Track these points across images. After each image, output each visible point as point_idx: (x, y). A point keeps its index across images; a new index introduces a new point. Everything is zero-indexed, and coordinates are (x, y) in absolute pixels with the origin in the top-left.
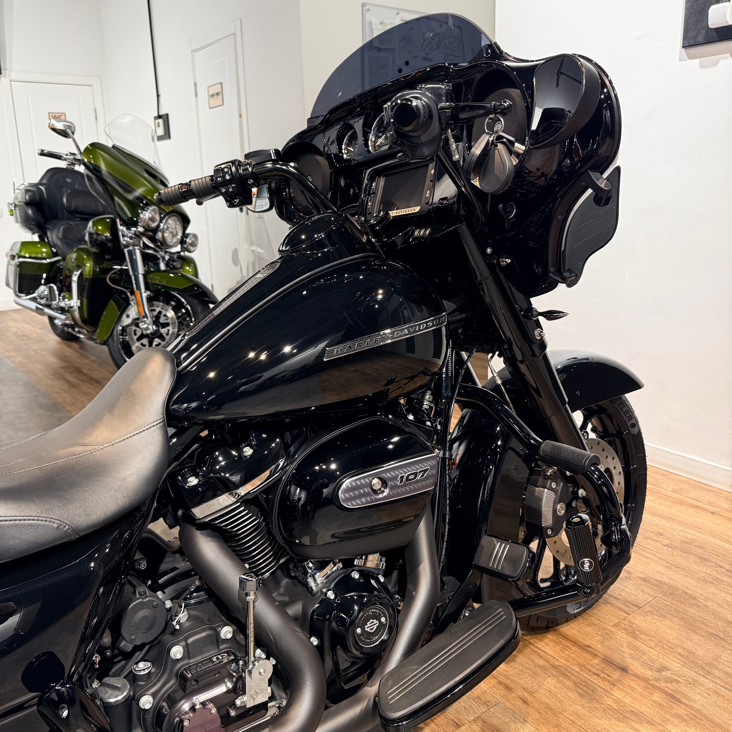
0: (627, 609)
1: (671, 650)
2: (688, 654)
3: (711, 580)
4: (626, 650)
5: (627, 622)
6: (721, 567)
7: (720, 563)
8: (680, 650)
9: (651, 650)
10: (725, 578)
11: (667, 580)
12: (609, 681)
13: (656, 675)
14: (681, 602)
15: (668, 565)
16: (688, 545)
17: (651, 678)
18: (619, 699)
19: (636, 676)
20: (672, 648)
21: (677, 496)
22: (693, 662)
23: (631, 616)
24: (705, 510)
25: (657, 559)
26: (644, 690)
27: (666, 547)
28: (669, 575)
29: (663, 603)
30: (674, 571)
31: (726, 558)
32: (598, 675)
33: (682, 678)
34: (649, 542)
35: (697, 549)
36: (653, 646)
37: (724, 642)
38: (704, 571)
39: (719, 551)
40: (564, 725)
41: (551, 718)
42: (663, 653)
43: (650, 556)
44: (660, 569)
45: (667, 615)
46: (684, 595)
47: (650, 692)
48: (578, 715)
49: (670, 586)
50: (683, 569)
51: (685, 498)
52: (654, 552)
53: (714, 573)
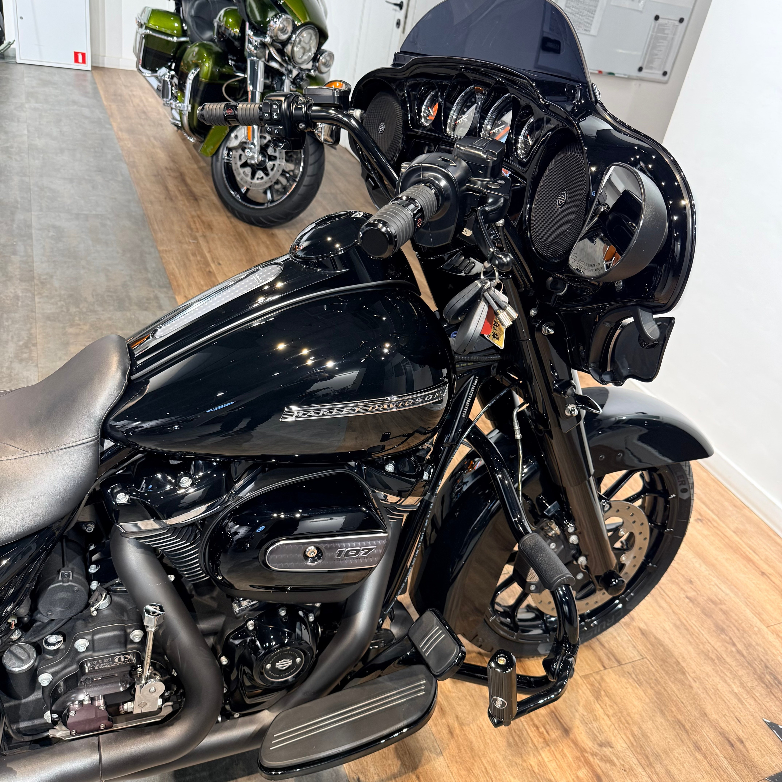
0: (606, 662)
1: (626, 725)
2: (641, 736)
3: (714, 657)
4: (581, 709)
5: (598, 677)
6: (734, 645)
7: (735, 640)
8: (635, 729)
9: (606, 718)
10: (729, 660)
11: (667, 642)
12: (544, 739)
13: (596, 748)
14: (667, 673)
15: (678, 623)
16: (713, 606)
17: (588, 750)
18: (544, 762)
19: (575, 743)
20: (628, 723)
21: (736, 538)
22: (641, 747)
23: (606, 671)
24: (756, 567)
25: (670, 611)
26: (574, 761)
27: (688, 600)
28: (672, 636)
29: (648, 667)
30: (680, 633)
31: (745, 635)
32: (537, 728)
33: (620, 760)
34: (674, 587)
35: (721, 613)
36: (610, 714)
37: (686, 734)
38: (713, 643)
39: (743, 625)
40: (476, 771)
41: (467, 759)
42: (616, 726)
43: (664, 605)
44: (668, 626)
45: (645, 682)
46: (674, 666)
47: (579, 766)
48: (495, 766)
49: (666, 650)
50: (691, 634)
51: (743, 544)
52: (671, 602)
53: (721, 650)
